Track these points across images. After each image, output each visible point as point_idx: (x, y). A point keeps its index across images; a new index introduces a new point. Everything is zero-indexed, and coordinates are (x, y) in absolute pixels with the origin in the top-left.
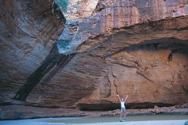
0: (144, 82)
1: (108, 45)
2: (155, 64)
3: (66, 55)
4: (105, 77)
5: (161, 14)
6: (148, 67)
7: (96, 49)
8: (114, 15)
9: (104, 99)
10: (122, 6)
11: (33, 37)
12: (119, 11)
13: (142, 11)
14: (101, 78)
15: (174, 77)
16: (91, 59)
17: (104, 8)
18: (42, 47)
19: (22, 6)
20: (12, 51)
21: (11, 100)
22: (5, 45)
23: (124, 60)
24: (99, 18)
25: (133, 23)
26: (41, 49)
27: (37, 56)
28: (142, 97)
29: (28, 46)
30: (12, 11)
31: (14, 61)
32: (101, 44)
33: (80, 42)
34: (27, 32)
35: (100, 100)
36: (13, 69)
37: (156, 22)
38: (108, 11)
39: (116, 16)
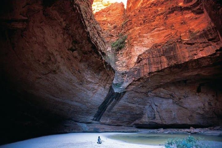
0: (180, 109)
1: (147, 84)
2: (186, 96)
3: (120, 93)
4: (150, 106)
5: (184, 58)
6: (182, 98)
7: (139, 88)
8: (149, 64)
9: (152, 121)
10: (153, 57)
11: (96, 84)
12: (152, 61)
13: (169, 58)
14: (147, 107)
15: (205, 105)
16: (137, 94)
17: (141, 60)
18: (103, 89)
19: (84, 65)
20: (85, 93)
21: (92, 121)
22: (80, 89)
23: (161, 94)
24: (139, 67)
25: (163, 68)
26: (102, 91)
27: (100, 94)
28: (180, 120)
29: (94, 89)
30: (79, 70)
31: (88, 98)
32: (142, 84)
33: (128, 84)
34: (91, 81)
35: (149, 122)
36: (88, 103)
37: (181, 64)
38: (144, 61)
39: (150, 64)
